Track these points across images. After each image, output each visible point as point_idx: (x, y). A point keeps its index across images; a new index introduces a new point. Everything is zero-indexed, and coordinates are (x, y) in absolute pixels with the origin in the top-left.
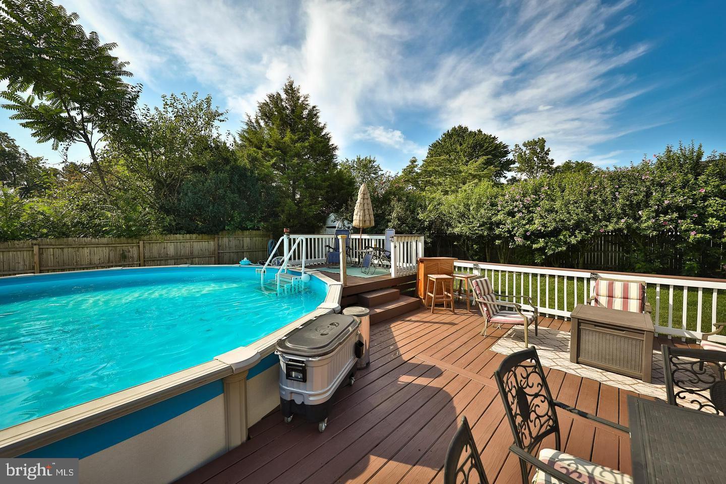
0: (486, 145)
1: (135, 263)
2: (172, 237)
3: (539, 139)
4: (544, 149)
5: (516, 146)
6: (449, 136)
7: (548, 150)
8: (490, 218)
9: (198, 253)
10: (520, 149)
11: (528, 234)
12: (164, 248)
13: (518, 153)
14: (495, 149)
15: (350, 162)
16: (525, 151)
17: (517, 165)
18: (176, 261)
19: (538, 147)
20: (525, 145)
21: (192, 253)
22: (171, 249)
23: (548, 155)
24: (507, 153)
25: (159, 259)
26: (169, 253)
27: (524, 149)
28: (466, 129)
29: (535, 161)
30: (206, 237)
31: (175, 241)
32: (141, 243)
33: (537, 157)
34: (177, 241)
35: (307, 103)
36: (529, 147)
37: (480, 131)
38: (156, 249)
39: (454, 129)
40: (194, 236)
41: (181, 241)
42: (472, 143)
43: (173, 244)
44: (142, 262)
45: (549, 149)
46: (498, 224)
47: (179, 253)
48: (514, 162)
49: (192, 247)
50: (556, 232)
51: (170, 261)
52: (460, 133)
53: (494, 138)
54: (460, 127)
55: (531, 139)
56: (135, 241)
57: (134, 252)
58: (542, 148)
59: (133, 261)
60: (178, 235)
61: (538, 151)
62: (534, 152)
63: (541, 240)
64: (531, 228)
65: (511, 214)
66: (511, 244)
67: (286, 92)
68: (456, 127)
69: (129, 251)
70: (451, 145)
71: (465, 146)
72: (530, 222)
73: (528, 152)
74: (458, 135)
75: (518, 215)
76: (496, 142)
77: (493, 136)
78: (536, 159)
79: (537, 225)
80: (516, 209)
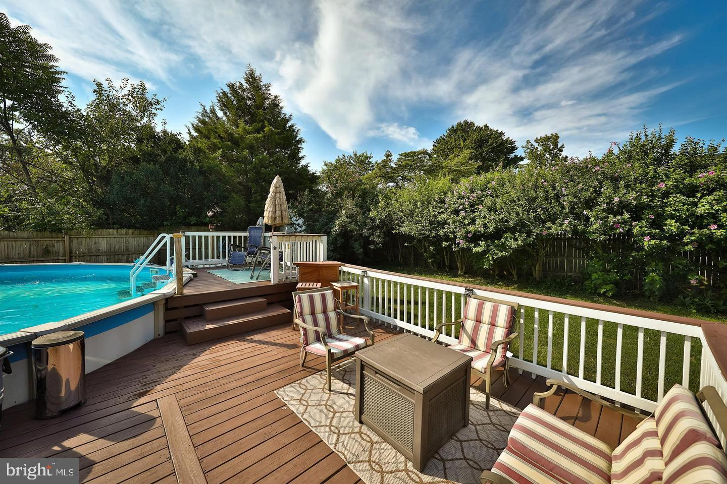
0: (491, 141)
1: (60, 258)
2: (105, 231)
3: (552, 134)
4: (557, 145)
5: (528, 142)
6: (453, 131)
7: (563, 147)
8: (435, 217)
9: (135, 249)
10: (532, 145)
11: (470, 235)
12: (95, 243)
13: (529, 150)
14: (500, 145)
15: (346, 158)
16: (537, 148)
17: (526, 161)
18: (108, 257)
19: (551, 143)
20: (537, 141)
21: (127, 249)
22: (103, 244)
23: (562, 151)
24: (514, 148)
25: (88, 254)
26: (101, 249)
27: (536, 145)
28: (472, 124)
29: (547, 157)
30: (145, 232)
31: (108, 236)
32: (67, 237)
33: (550, 154)
34: (110, 236)
35: (268, 92)
36: (541, 144)
37: (486, 126)
38: (85, 244)
39: (460, 124)
40: (131, 231)
41: (114, 236)
42: (476, 139)
43: (104, 240)
44: (67, 257)
45: (563, 145)
46: (444, 223)
47: (112, 249)
48: (522, 159)
49: (128, 243)
50: (498, 234)
51: (101, 257)
52: (466, 128)
53: (501, 134)
54: (466, 122)
55: (543, 135)
56: (60, 235)
57: (59, 247)
58: (556, 145)
59: (58, 256)
60: (111, 230)
61: (551, 147)
62: (546, 149)
63: (482, 243)
64: (471, 228)
65: (457, 212)
66: (453, 246)
67: (247, 80)
68: (462, 122)
69: (54, 246)
70: (455, 141)
71: (468, 141)
72: (473, 221)
73: (540, 148)
74: (463, 131)
75: (463, 213)
76: (503, 137)
77: (500, 131)
78: (548, 156)
79: (478, 226)
80: (461, 207)
